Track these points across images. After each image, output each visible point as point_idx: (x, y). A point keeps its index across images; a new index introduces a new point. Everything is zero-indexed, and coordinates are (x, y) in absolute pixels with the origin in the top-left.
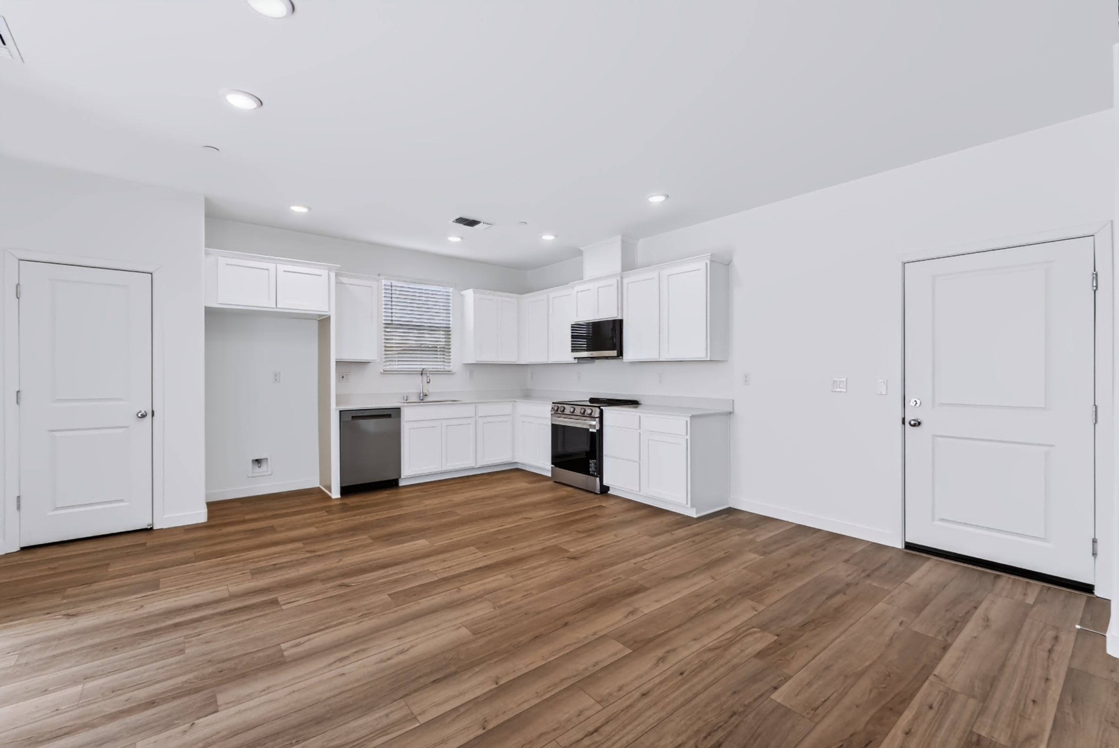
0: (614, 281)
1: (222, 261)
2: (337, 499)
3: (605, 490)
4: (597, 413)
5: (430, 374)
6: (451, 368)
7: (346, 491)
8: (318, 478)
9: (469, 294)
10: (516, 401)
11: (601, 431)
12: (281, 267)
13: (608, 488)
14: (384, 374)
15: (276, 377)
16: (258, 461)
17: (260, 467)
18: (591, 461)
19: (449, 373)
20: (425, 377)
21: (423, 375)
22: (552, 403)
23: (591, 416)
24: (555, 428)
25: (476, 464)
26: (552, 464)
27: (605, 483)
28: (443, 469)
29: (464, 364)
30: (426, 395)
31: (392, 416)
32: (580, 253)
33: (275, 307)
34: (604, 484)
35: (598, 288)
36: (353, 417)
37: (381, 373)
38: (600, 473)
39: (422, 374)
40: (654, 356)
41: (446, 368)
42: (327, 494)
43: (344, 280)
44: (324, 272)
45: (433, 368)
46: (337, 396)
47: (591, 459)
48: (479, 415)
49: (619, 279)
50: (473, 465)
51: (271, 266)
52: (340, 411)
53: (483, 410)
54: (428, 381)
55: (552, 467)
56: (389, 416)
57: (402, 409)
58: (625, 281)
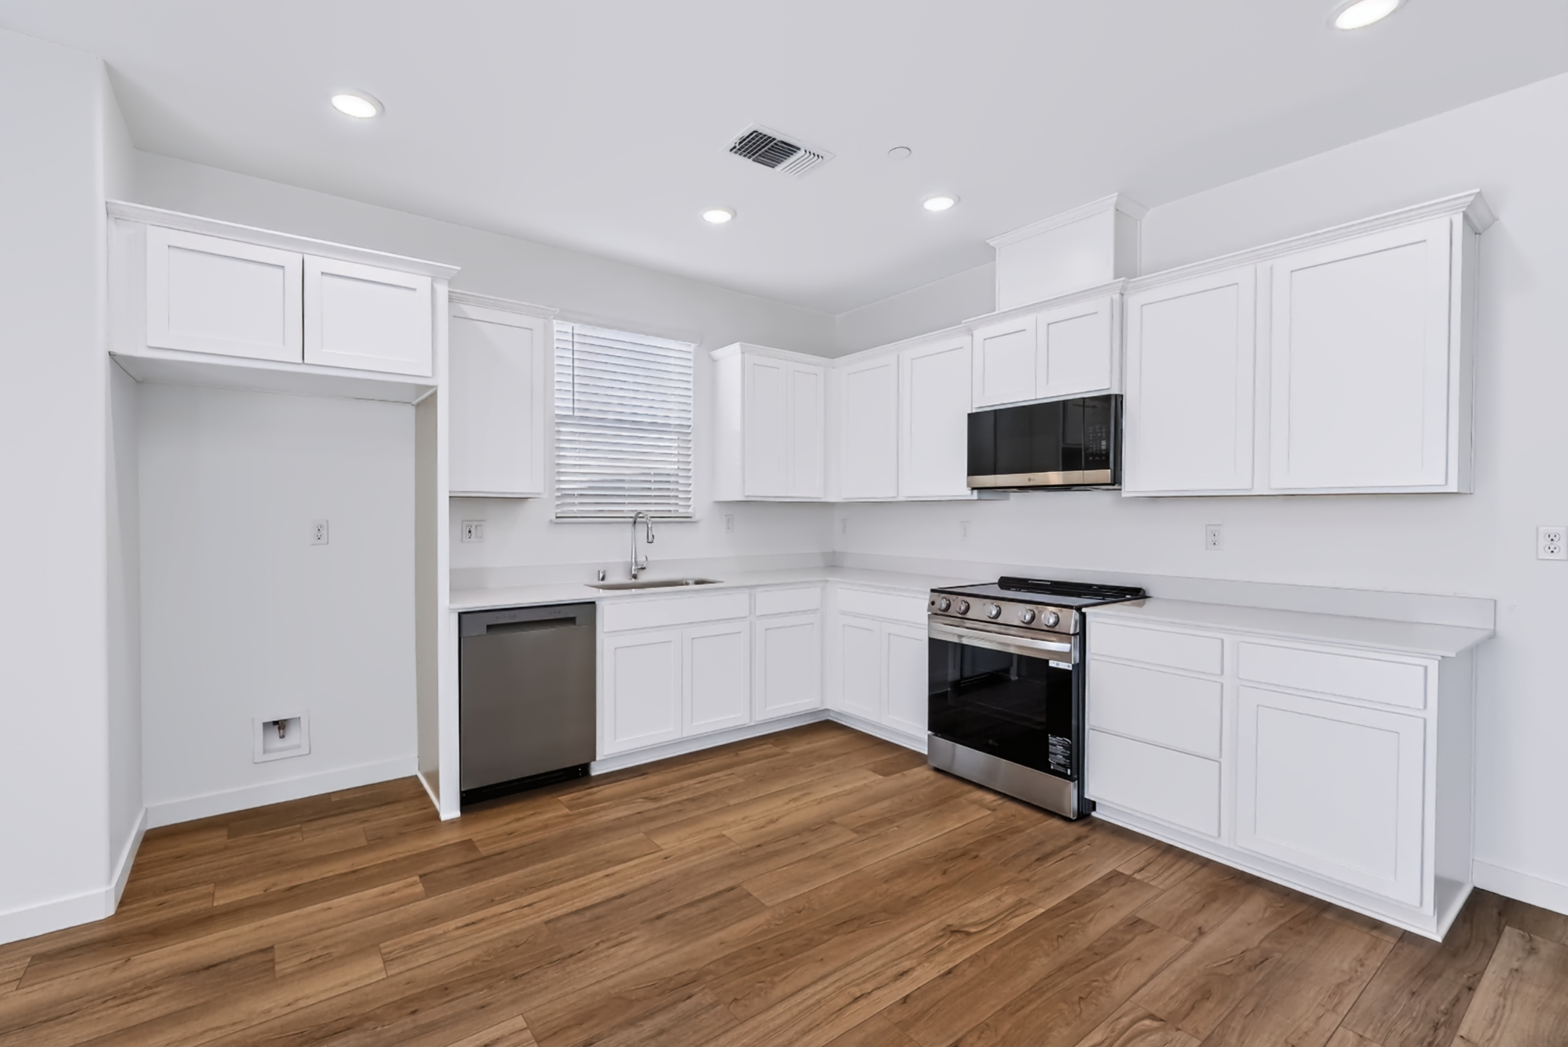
0: (1102, 304)
1: (158, 238)
2: (452, 822)
3: (1086, 808)
4: (1070, 621)
5: (653, 523)
6: (690, 510)
7: (471, 800)
8: (414, 754)
9: (731, 357)
10: (827, 581)
11: (1081, 666)
12: (316, 264)
13: (1093, 805)
14: (556, 523)
15: (320, 532)
16: (280, 725)
17: (282, 737)
18: (1052, 740)
19: (686, 520)
20: (641, 532)
21: (637, 524)
22: (929, 591)
23: (1053, 631)
24: (936, 647)
25: (751, 719)
26: (930, 729)
27: (1088, 795)
28: (684, 735)
29: (715, 502)
30: (643, 569)
31: (578, 621)
32: (991, 253)
33: (301, 361)
34: (1086, 796)
35: (1049, 324)
36: (489, 627)
37: (551, 521)
38: (1075, 769)
39: (635, 522)
40: (1239, 484)
41: (681, 510)
42: (431, 802)
43: (471, 311)
44: (422, 283)
45: (656, 511)
46: (453, 572)
47: (1054, 735)
48: (758, 614)
49: (1116, 297)
50: (745, 721)
51: (291, 260)
52: (460, 615)
53: (770, 600)
54: (650, 540)
55: (929, 736)
56: (571, 620)
57: (597, 603)
58: (1133, 302)
